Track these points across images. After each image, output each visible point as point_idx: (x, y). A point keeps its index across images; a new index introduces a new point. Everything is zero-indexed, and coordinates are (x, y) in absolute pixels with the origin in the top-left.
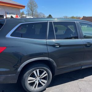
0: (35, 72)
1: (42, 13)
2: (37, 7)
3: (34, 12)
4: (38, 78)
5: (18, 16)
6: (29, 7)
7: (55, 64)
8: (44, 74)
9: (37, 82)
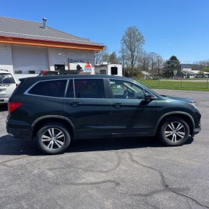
0: (49, 130)
1: (156, 54)
2: (144, 41)
3: (136, 54)
4: (53, 138)
5: (90, 65)
6: (125, 42)
7: (72, 124)
8: (61, 135)
9: (52, 142)
